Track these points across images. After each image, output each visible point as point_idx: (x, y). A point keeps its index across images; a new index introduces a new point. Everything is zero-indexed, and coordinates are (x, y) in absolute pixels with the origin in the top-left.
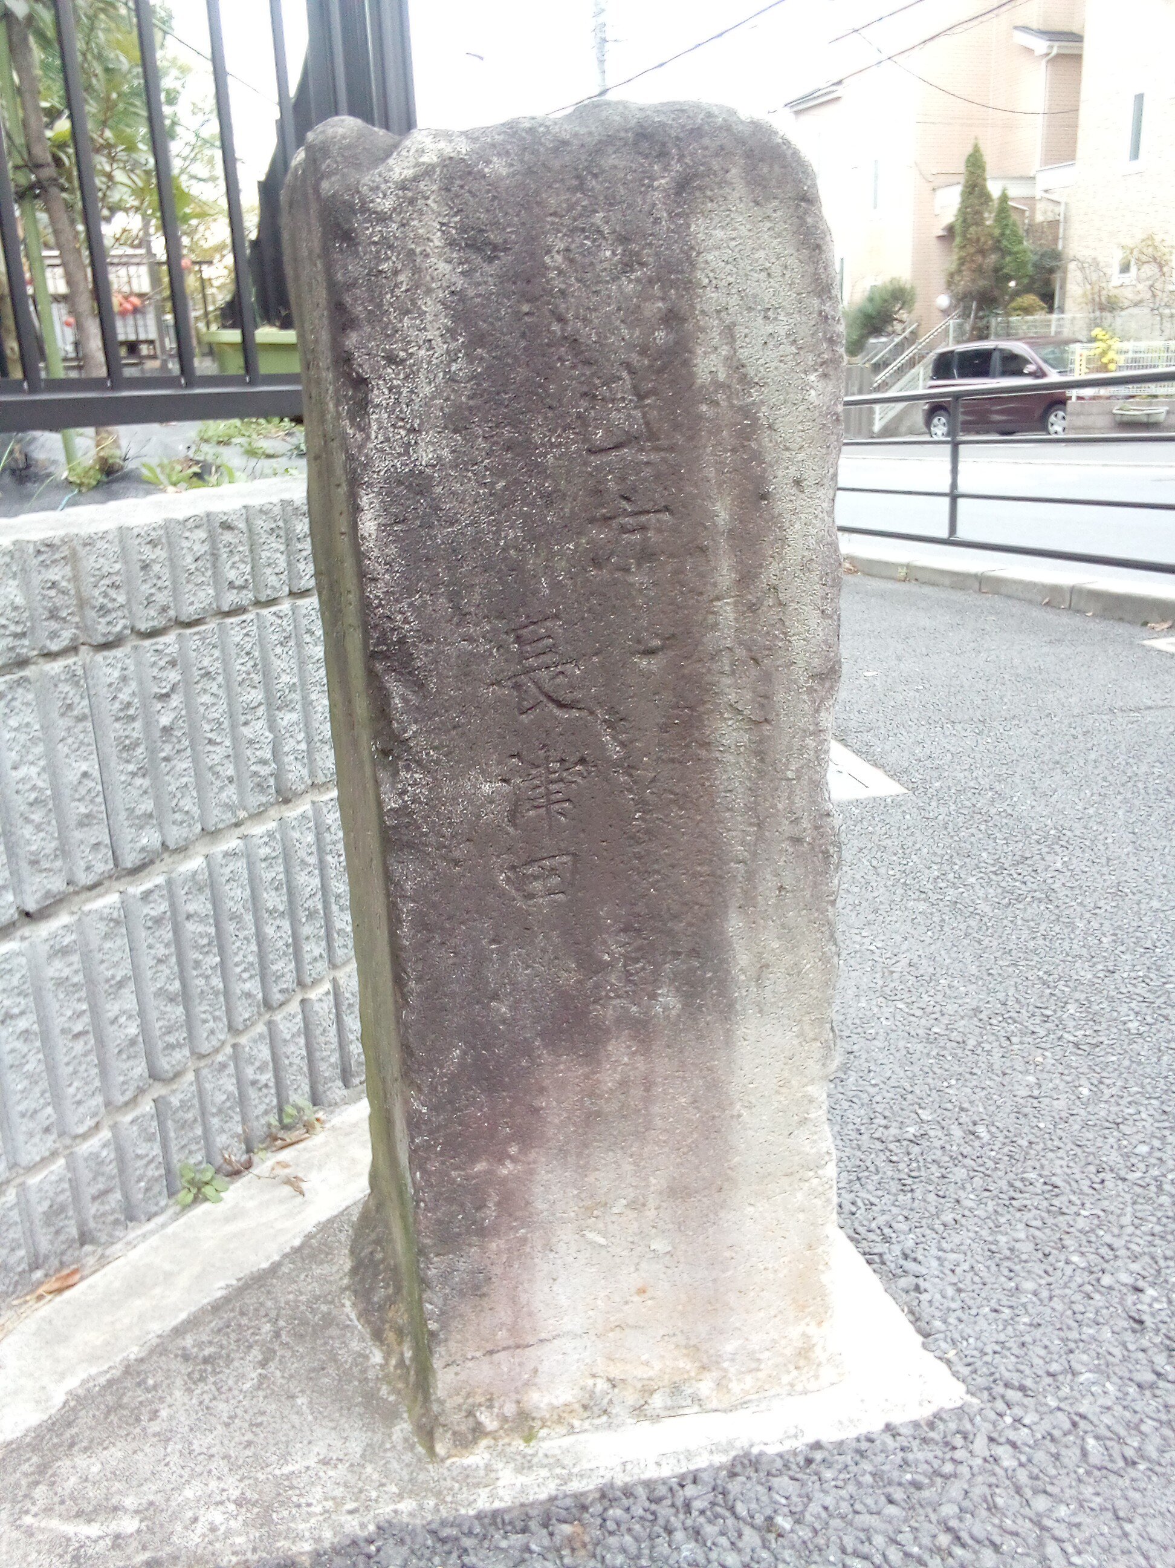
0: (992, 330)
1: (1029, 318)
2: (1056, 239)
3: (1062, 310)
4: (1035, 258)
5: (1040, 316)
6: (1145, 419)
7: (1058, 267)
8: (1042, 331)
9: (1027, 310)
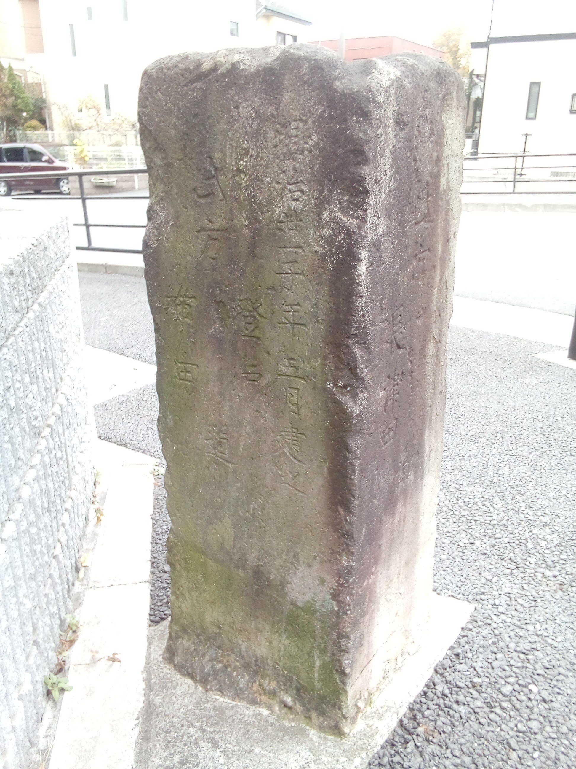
0: (18, 137)
1: (36, 132)
2: (41, 93)
3: (52, 129)
4: (33, 101)
5: (42, 131)
6: (107, 184)
7: (45, 107)
8: (45, 139)
9: (34, 128)
